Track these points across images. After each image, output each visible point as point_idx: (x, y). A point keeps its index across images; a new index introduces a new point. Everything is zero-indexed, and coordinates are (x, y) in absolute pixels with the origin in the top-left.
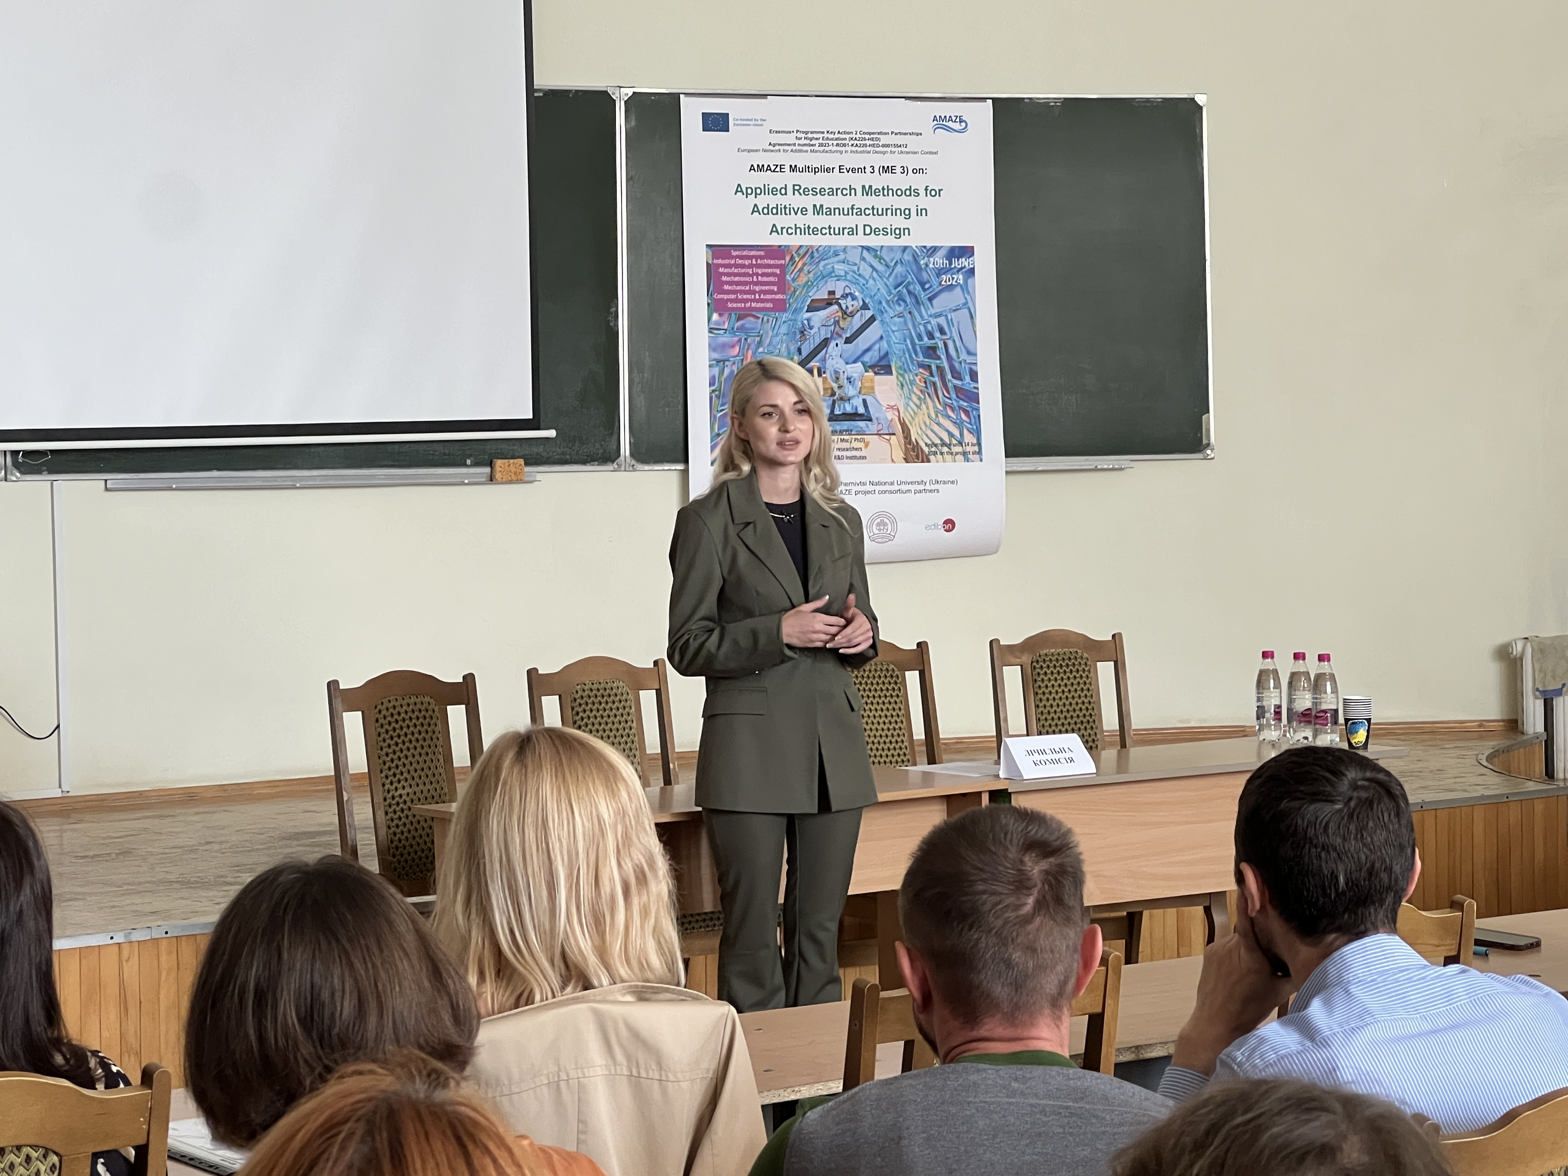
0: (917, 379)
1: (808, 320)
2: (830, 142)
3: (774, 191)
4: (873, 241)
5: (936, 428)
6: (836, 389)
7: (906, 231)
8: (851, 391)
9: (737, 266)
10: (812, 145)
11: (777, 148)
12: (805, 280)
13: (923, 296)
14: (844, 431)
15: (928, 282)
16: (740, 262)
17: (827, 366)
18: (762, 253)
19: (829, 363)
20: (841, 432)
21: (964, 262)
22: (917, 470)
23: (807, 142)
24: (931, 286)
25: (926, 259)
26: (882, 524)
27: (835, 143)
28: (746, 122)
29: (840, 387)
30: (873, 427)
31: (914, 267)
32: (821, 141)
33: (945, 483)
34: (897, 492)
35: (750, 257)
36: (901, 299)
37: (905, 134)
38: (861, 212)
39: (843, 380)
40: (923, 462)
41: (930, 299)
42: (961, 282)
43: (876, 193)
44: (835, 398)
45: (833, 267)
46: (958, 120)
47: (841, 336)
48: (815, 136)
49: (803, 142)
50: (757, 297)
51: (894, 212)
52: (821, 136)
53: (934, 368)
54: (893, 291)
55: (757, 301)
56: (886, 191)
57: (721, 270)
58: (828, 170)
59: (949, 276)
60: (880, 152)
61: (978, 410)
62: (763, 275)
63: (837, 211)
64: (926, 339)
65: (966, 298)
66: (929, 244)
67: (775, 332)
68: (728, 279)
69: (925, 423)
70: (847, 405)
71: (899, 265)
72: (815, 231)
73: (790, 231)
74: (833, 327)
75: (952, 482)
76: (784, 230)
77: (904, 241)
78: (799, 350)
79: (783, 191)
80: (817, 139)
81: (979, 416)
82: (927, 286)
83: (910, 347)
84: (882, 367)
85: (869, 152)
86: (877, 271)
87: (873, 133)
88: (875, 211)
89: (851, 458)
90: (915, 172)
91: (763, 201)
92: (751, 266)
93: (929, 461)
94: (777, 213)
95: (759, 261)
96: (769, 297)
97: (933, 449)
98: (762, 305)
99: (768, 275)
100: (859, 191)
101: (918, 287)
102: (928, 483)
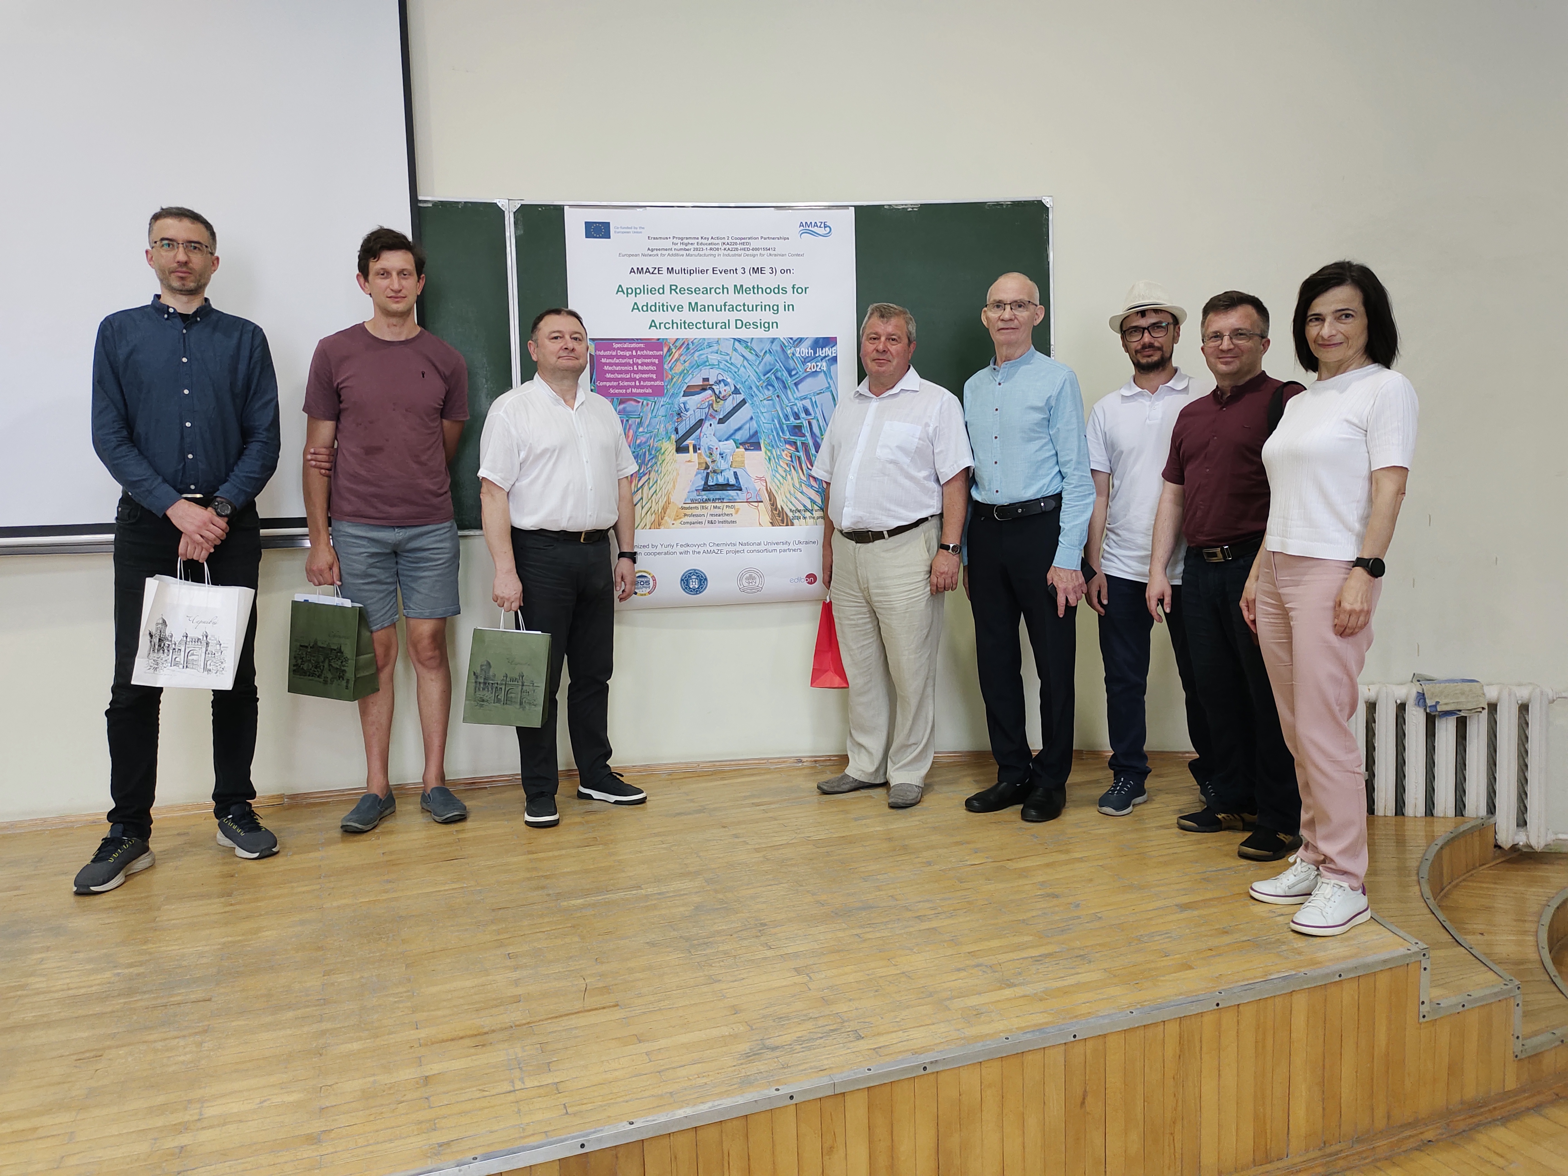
0: (784, 454)
1: (684, 403)
2: (704, 247)
3: (652, 291)
4: (744, 334)
5: (799, 495)
6: (709, 464)
7: (775, 324)
9: (618, 357)
10: (688, 250)
11: (655, 252)
12: (682, 368)
13: (790, 382)
14: (716, 499)
16: (622, 353)
18: (642, 345)
20: (714, 500)
21: (827, 351)
22: (782, 532)
23: (683, 247)
24: (797, 373)
25: (793, 349)
26: (751, 577)
27: (709, 247)
28: (626, 230)
29: (713, 461)
30: (742, 496)
31: (782, 356)
32: (696, 246)
33: (807, 543)
34: (763, 551)
35: (631, 349)
36: (770, 384)
37: (773, 239)
38: (733, 308)
40: (787, 525)
41: (796, 384)
42: (825, 369)
43: (747, 291)
44: (709, 471)
45: (707, 357)
46: (823, 225)
48: (691, 241)
49: (679, 247)
50: (638, 384)
51: (764, 308)
52: (695, 241)
53: (799, 444)
54: (762, 378)
55: (635, 387)
56: (756, 289)
57: (603, 360)
58: (702, 272)
59: (814, 364)
60: (751, 255)
62: (642, 364)
63: (711, 308)
64: (792, 419)
65: (829, 383)
66: (795, 337)
67: (654, 414)
68: (610, 368)
69: (790, 492)
70: (719, 477)
71: (768, 355)
72: (690, 325)
73: (667, 326)
74: (707, 409)
76: (662, 325)
77: (773, 333)
78: (676, 430)
79: (661, 291)
80: (692, 244)
82: (793, 373)
83: (778, 426)
84: (752, 443)
85: (740, 255)
86: (747, 360)
87: (744, 239)
88: (746, 308)
89: (722, 522)
90: (783, 271)
91: (642, 300)
92: (631, 357)
93: (792, 524)
94: (656, 310)
95: (639, 353)
96: (648, 383)
97: (797, 514)
98: (641, 391)
99: (647, 364)
100: (731, 290)
101: (785, 374)
102: (792, 543)
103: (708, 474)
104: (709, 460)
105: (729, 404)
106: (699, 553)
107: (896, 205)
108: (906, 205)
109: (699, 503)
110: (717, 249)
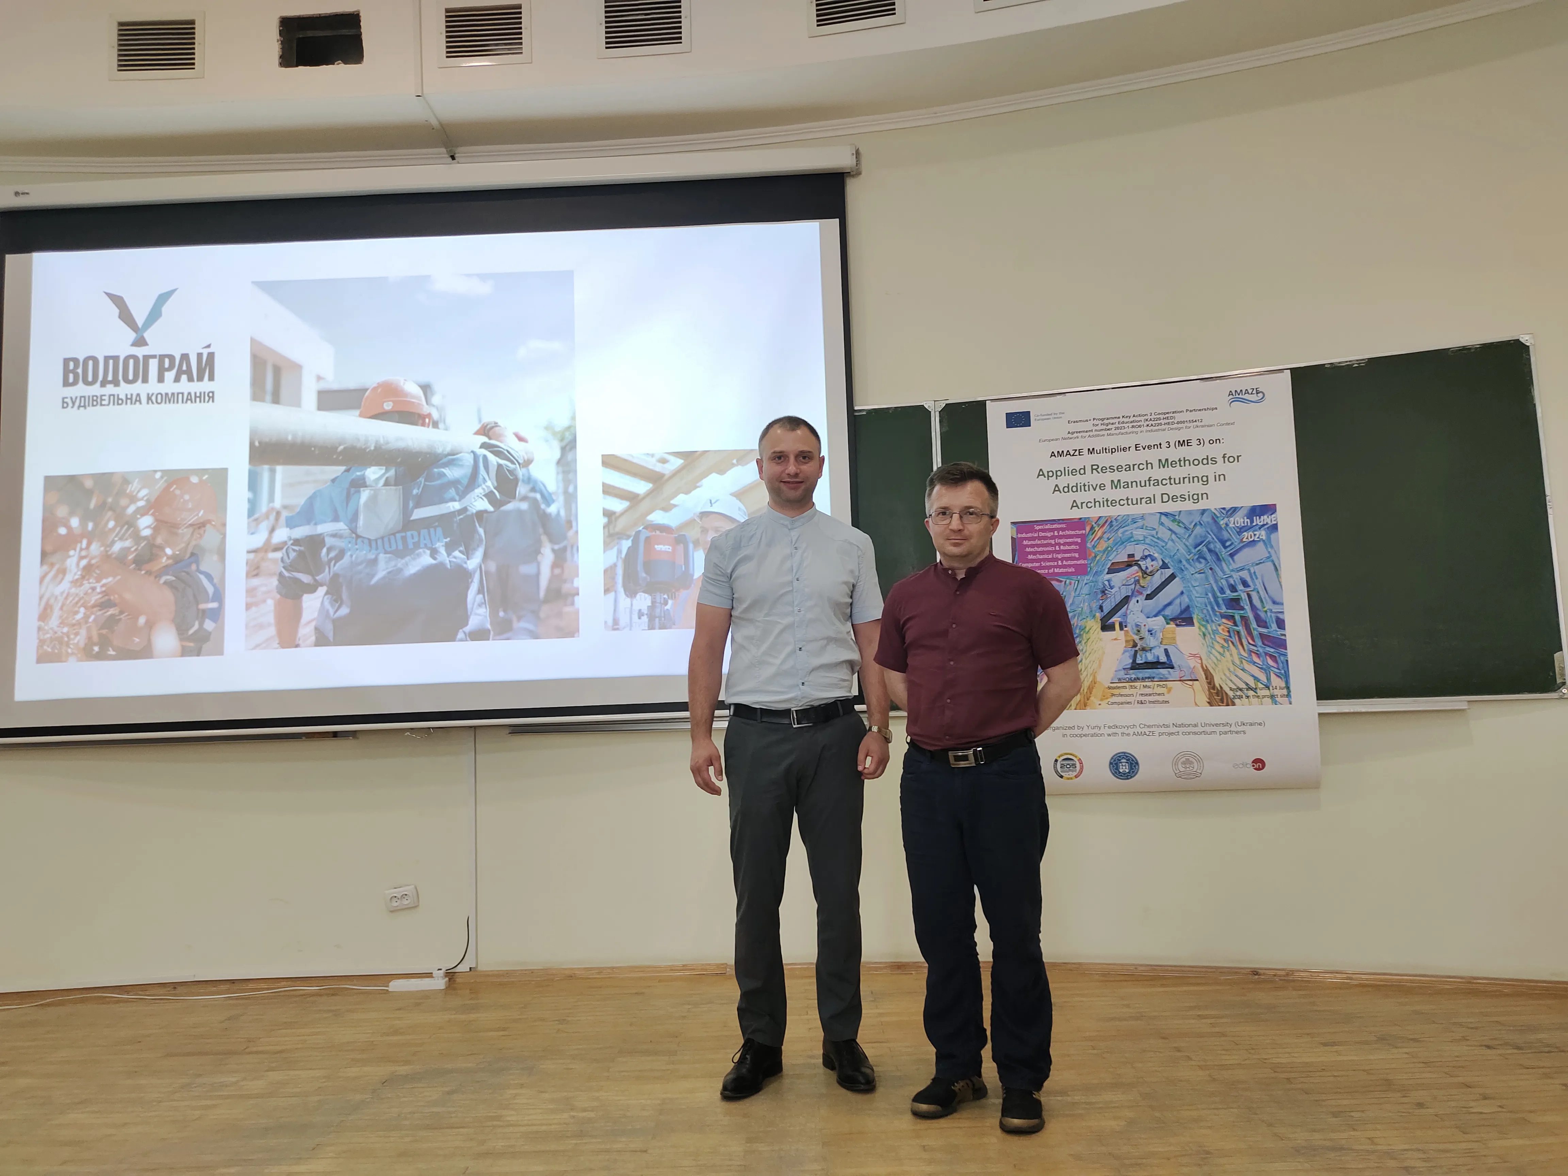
0: (1220, 629)
1: (1109, 581)
2: (1126, 425)
3: (1073, 472)
4: (1170, 507)
5: (1240, 673)
7: (1205, 496)
8: (1151, 642)
9: (1040, 538)
10: (1108, 430)
11: (1075, 435)
12: (1105, 545)
13: (1224, 553)
14: (1146, 678)
15: (1229, 540)
16: (1043, 534)
17: (1128, 621)
18: (1064, 526)
19: (1131, 619)
20: (1143, 679)
21: (1266, 519)
22: (1221, 712)
23: (1104, 427)
24: (1232, 544)
25: (1226, 519)
26: (1188, 762)
27: (1130, 425)
28: (1047, 417)
29: (1142, 639)
30: (1174, 674)
31: (1214, 528)
32: (1117, 425)
33: (1251, 724)
34: (1201, 733)
35: (1052, 530)
36: (1201, 557)
37: (1200, 410)
38: (1157, 483)
39: (1144, 633)
40: (1228, 705)
41: (1232, 555)
42: (1264, 538)
43: (1173, 464)
44: (1137, 649)
45: (1132, 533)
46: (1255, 392)
47: (1141, 593)
48: (1111, 421)
49: (1100, 427)
50: (1060, 563)
51: (1192, 480)
52: (1117, 421)
53: (1237, 618)
54: (1193, 551)
55: (1057, 567)
56: (1183, 462)
57: (1025, 543)
58: (1124, 449)
59: (1251, 533)
60: (1176, 429)
61: (1285, 655)
62: (1065, 544)
63: (1134, 484)
64: (1228, 592)
65: (1269, 552)
66: (1228, 506)
67: (1077, 593)
68: (1032, 550)
69: (1229, 669)
71: (1198, 527)
72: (1113, 503)
73: (1089, 505)
74: (1133, 586)
75: (1260, 724)
76: (1084, 505)
77: (1202, 505)
78: (1101, 608)
79: (1082, 472)
80: (1113, 424)
81: (1287, 661)
82: (1228, 544)
83: (1212, 600)
84: (1184, 619)
85: (1164, 430)
86: (1176, 534)
87: (1168, 413)
88: (1172, 481)
89: (1153, 702)
90: (1211, 442)
91: (1062, 481)
92: (1053, 538)
93: (1234, 704)
94: (1077, 491)
95: (1061, 533)
96: (1069, 563)
97: (1239, 693)
98: (1064, 570)
99: (1070, 544)
100: (1156, 464)
101: (1219, 545)
102: (1233, 725)
103: (1136, 652)
104: (1136, 638)
105: (1158, 579)
106: (1128, 735)
107: (1340, 363)
108: (1350, 361)
109: (1128, 682)
110: (1140, 426)
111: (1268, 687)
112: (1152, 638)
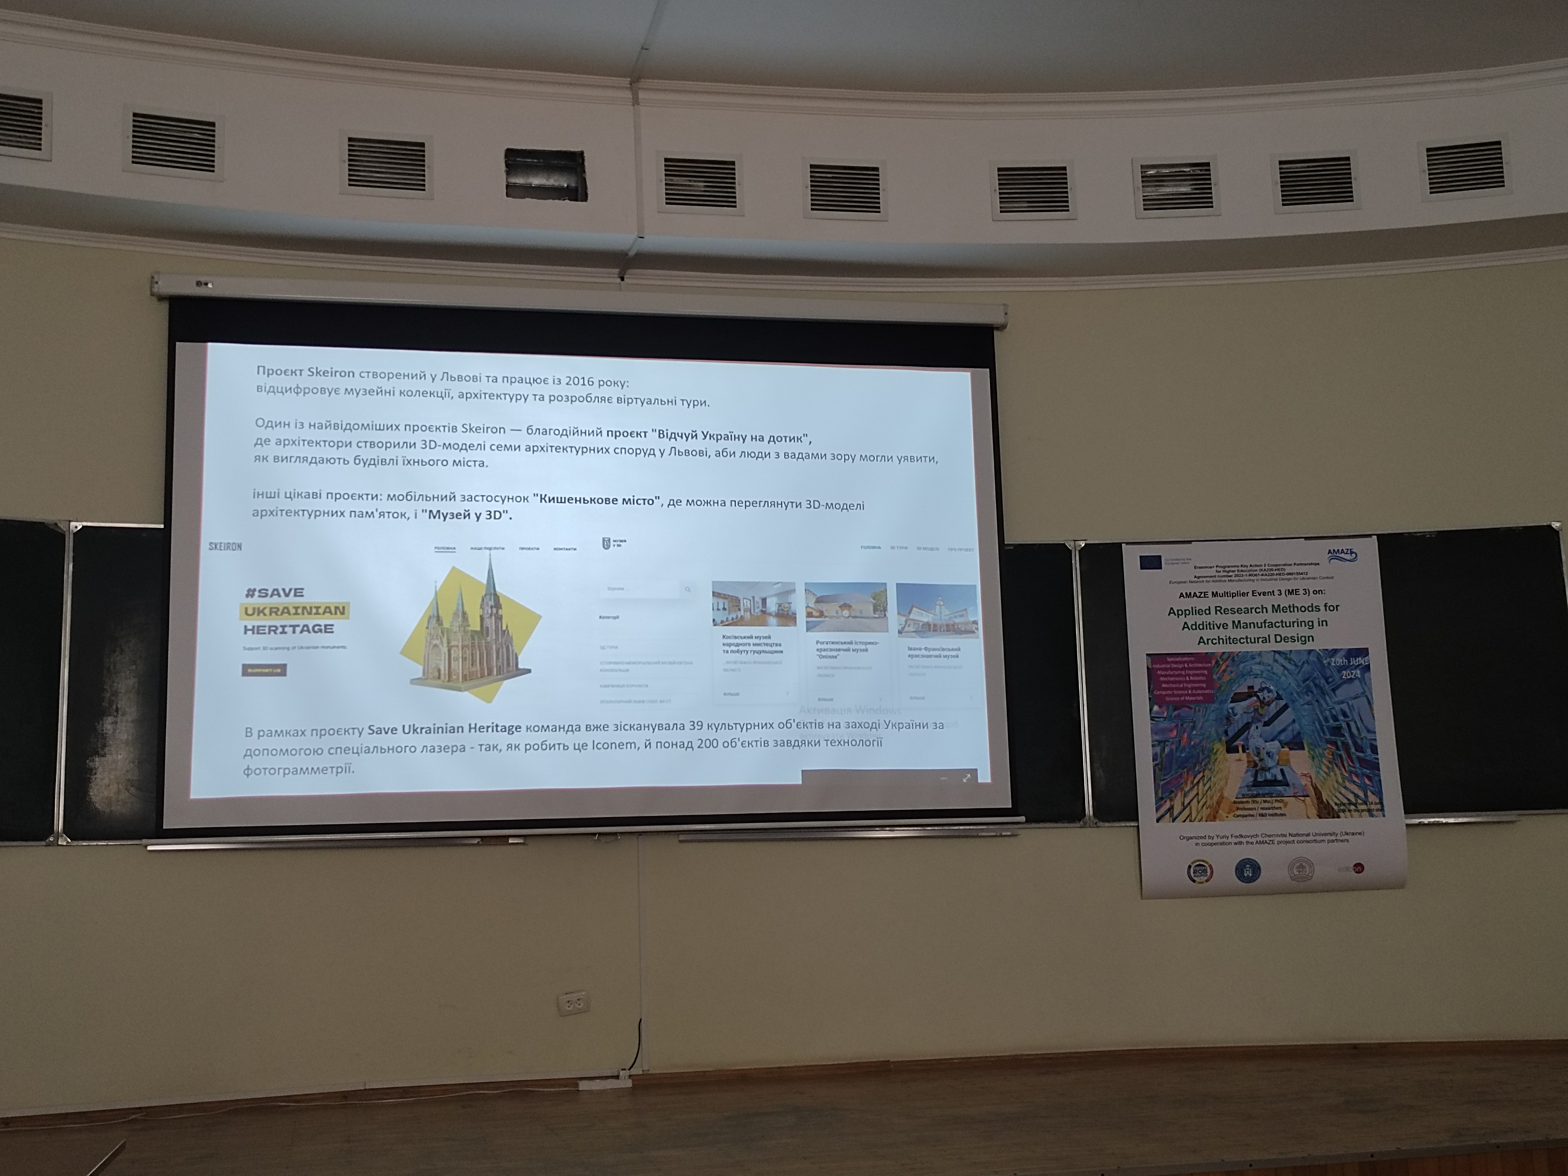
1: (1232, 708)
2: (1244, 574)
3: (1200, 612)
4: (1283, 647)
5: (1343, 791)
6: (1257, 762)
7: (1311, 638)
8: (1270, 763)
9: (1172, 669)
10: (1230, 576)
11: (1201, 579)
12: (1228, 678)
13: (1327, 687)
14: (1266, 794)
15: (1331, 677)
16: (1175, 666)
17: (1250, 744)
18: (1192, 659)
19: (1252, 743)
20: (1264, 796)
21: (1360, 660)
22: (1329, 824)
23: (1225, 574)
24: (1334, 680)
25: (1328, 659)
27: (1248, 574)
28: (1175, 562)
29: (1261, 760)
30: (1290, 791)
31: (1319, 666)
32: (1236, 573)
33: (1353, 834)
34: (1312, 841)
35: (1183, 662)
36: (1309, 691)
37: (1305, 564)
38: (1271, 625)
39: (1264, 755)
40: (1333, 817)
41: (1334, 690)
42: (1359, 676)
43: (1284, 610)
45: (1251, 668)
46: (1349, 552)
47: (1260, 721)
48: (1232, 569)
49: (1222, 574)
50: (1190, 692)
51: (1300, 624)
52: (1236, 569)
53: (1339, 743)
54: (1302, 685)
55: (1188, 695)
56: (1292, 608)
57: (1159, 672)
58: (1243, 594)
59: (1348, 671)
60: (1286, 579)
61: (1379, 776)
62: (1194, 675)
63: (1252, 625)
64: (1331, 721)
65: (1363, 689)
66: (1330, 648)
67: (1205, 719)
68: (1166, 679)
69: (1334, 787)
70: (1267, 774)
71: (1306, 665)
72: (1234, 641)
73: (1214, 641)
74: (1253, 714)
75: (1360, 834)
76: (1210, 641)
77: (1309, 646)
78: (1226, 733)
79: (1207, 612)
80: (1233, 571)
81: (1380, 781)
82: (1330, 680)
83: (1319, 728)
84: (1296, 744)
85: (1276, 580)
86: (1287, 670)
88: (1284, 624)
89: (1272, 815)
90: (1315, 592)
91: (1191, 620)
92: (1183, 669)
93: (1339, 817)
94: (1203, 629)
95: (1190, 665)
96: (1199, 692)
97: (1342, 807)
98: (1193, 698)
99: (1198, 675)
100: (1270, 609)
101: (1323, 681)
102: (1339, 835)
103: (1257, 772)
104: (1256, 759)
105: (1273, 709)
106: (1252, 843)
107: (1415, 533)
108: (1424, 532)
109: (1250, 797)
110: (1256, 575)
111: (1365, 803)
112: (1270, 760)
